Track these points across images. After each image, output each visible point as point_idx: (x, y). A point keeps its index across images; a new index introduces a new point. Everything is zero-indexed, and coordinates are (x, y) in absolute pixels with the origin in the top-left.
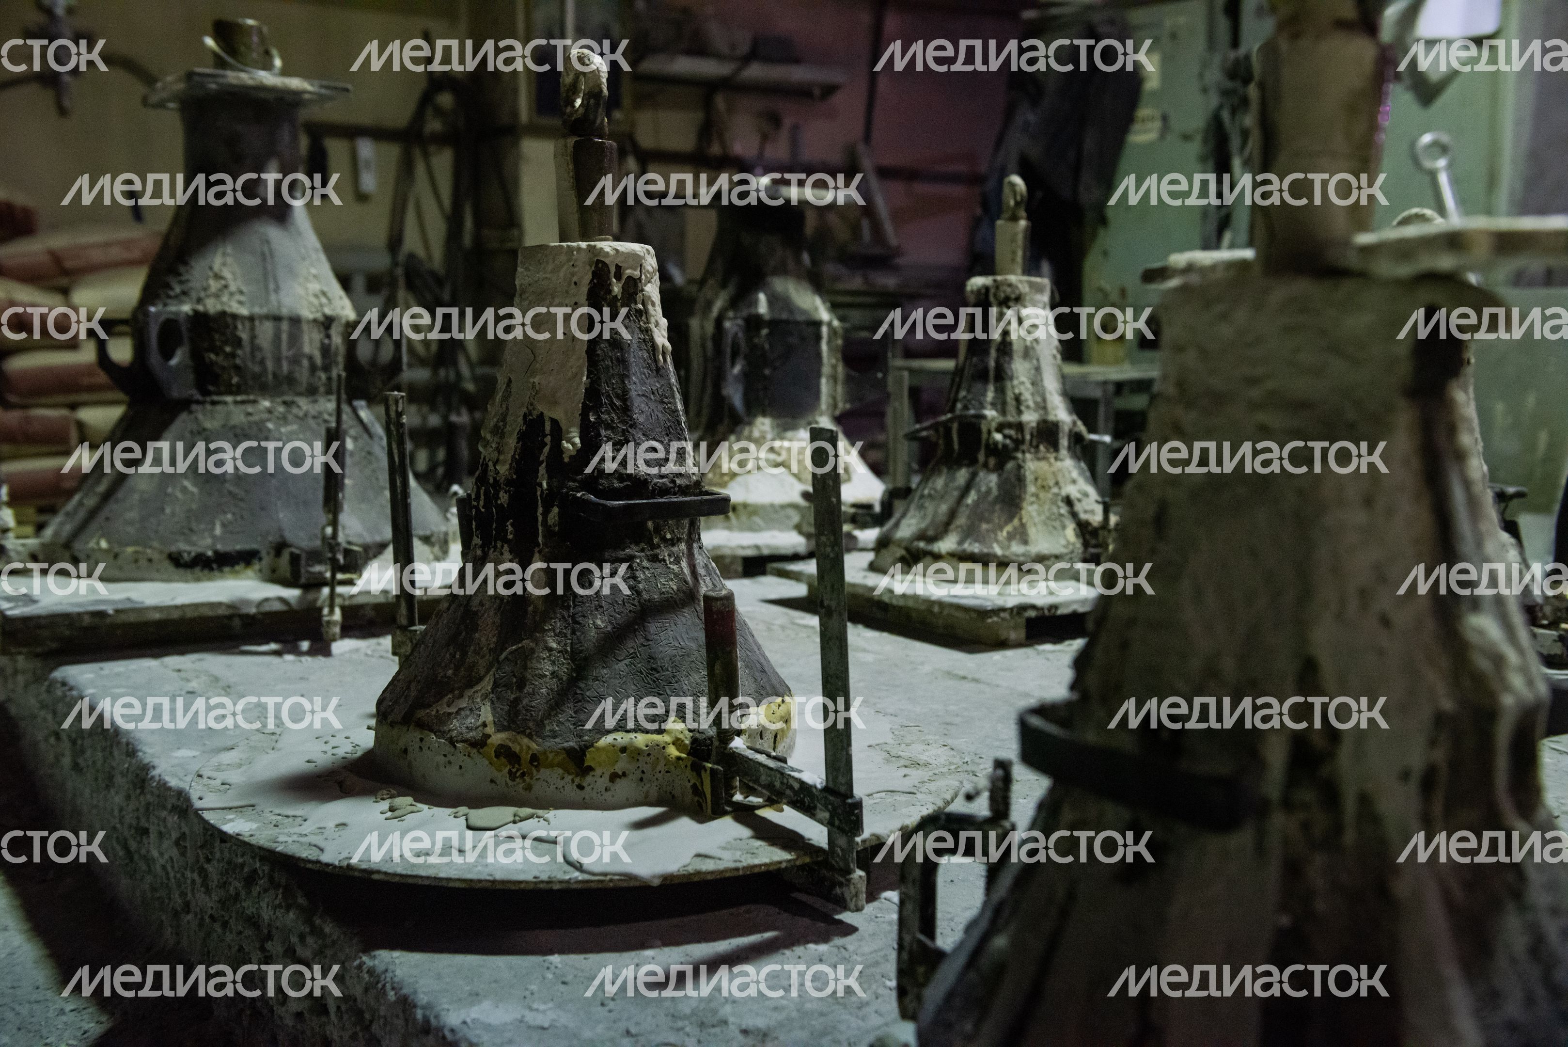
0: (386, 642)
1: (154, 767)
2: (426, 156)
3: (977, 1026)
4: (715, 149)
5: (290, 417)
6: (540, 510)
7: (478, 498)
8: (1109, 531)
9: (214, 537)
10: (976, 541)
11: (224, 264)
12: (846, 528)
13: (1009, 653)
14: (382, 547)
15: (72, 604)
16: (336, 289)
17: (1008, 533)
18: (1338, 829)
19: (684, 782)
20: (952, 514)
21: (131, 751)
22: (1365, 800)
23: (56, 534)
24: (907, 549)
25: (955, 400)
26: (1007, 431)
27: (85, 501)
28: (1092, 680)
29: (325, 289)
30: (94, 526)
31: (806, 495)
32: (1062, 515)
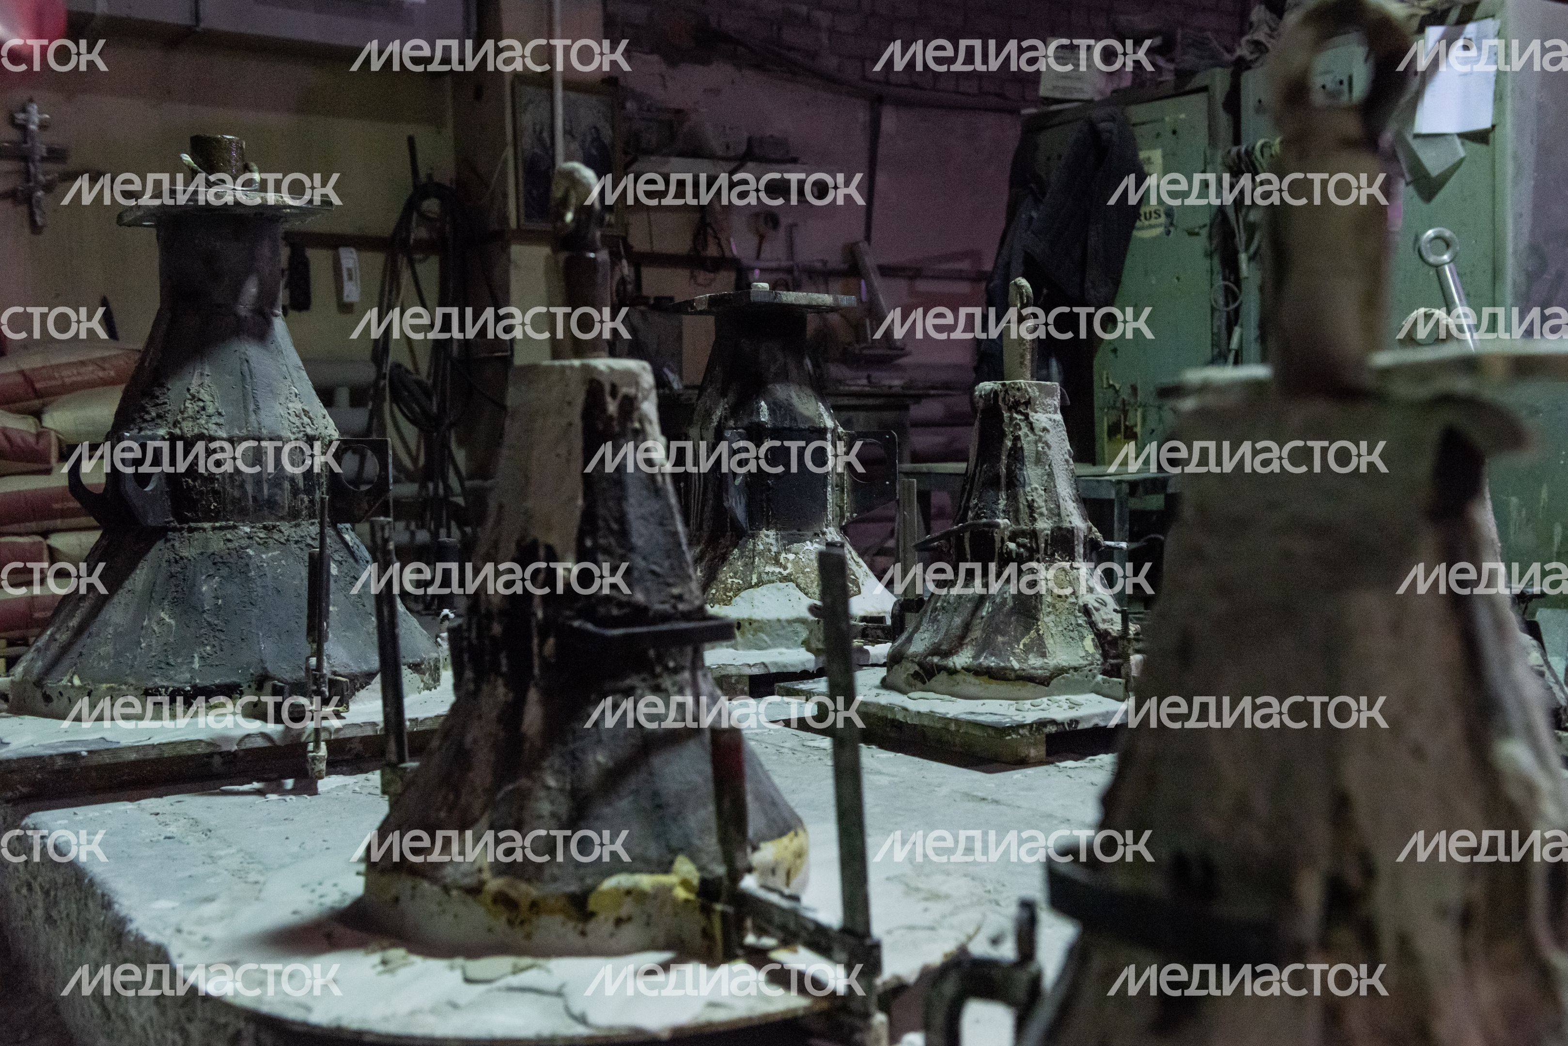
0: (375, 777)
1: (131, 920)
2: (411, 264)
4: (712, 251)
5: (271, 541)
6: (536, 641)
7: (469, 629)
8: (1129, 641)
9: (192, 670)
10: (992, 655)
11: (201, 385)
12: (857, 643)
13: (1030, 771)
14: (370, 676)
15: (46, 747)
16: (317, 407)
17: (1025, 645)
19: (693, 924)
20: (967, 627)
21: (107, 904)
22: (1403, 940)
23: (26, 671)
24: (920, 664)
25: (967, 509)
26: (1020, 540)
27: (58, 636)
28: (1120, 820)
29: (306, 408)
30: (66, 662)
31: (813, 609)
32: (1080, 625)
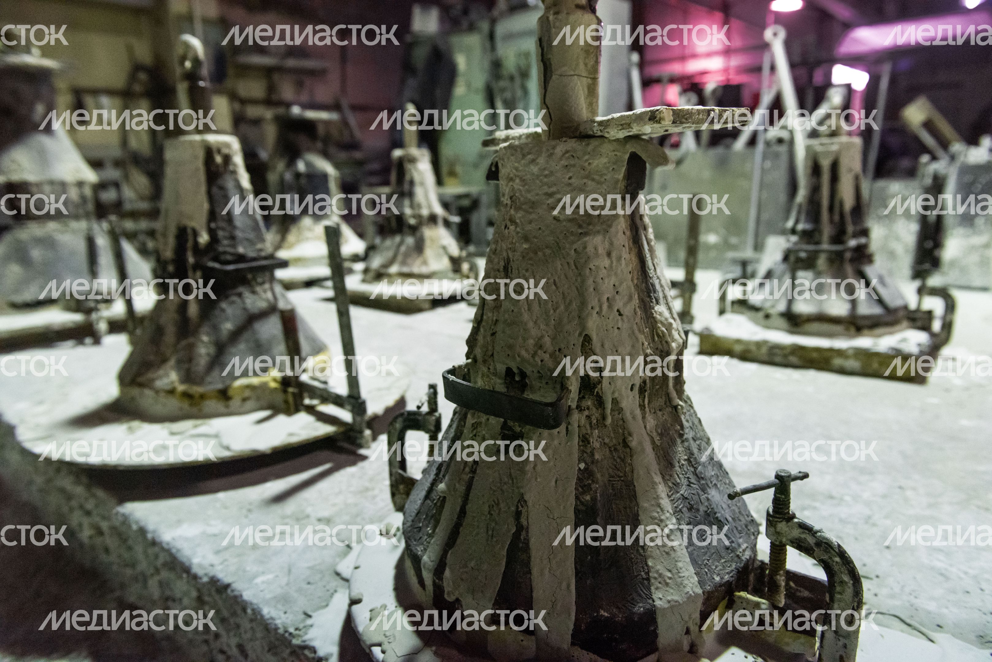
3: (434, 529)
6: (190, 273)
10: (407, 267)
13: (424, 313)
17: (419, 262)
18: (604, 418)
19: (279, 398)
20: (395, 255)
22: (615, 402)
24: (376, 273)
26: (416, 218)
28: (478, 351)
32: (442, 254)
